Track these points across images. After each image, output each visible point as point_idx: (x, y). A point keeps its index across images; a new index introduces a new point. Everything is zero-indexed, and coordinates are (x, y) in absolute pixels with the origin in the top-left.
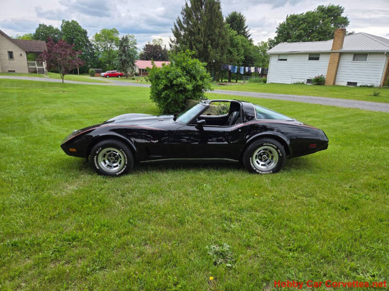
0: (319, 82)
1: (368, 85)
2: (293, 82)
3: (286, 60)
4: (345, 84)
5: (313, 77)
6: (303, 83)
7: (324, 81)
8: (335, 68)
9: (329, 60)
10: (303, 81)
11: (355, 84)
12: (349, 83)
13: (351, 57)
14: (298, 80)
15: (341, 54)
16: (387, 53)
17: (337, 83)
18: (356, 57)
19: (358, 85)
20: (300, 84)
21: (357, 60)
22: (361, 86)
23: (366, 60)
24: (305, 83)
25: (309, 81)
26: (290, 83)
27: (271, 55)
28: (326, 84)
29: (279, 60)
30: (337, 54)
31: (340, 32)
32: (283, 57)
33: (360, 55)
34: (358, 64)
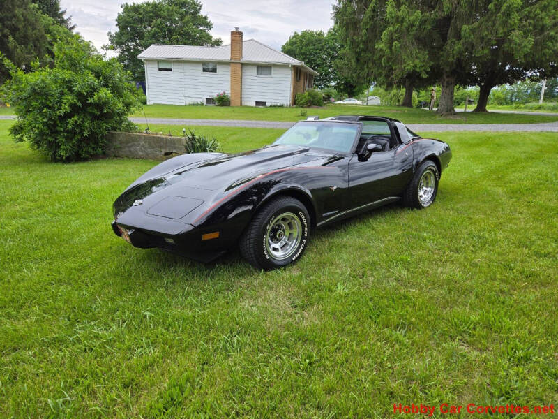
0: (223, 101)
1: (279, 104)
2: (187, 103)
3: (171, 70)
4: (254, 104)
5: (214, 96)
6: (202, 104)
7: (230, 102)
8: (238, 82)
9: (230, 73)
10: (201, 100)
11: (264, 104)
12: (258, 103)
13: (254, 70)
14: (194, 100)
15: (243, 65)
16: (292, 66)
17: (244, 103)
18: (260, 70)
19: (268, 104)
20: (198, 105)
21: (261, 74)
22: (271, 106)
23: (270, 74)
24: (205, 104)
25: (209, 101)
26: (183, 104)
27: (147, 60)
28: (232, 104)
29: (160, 69)
30: (239, 66)
31: (237, 36)
32: (165, 66)
33: (263, 68)
34: (263, 79)
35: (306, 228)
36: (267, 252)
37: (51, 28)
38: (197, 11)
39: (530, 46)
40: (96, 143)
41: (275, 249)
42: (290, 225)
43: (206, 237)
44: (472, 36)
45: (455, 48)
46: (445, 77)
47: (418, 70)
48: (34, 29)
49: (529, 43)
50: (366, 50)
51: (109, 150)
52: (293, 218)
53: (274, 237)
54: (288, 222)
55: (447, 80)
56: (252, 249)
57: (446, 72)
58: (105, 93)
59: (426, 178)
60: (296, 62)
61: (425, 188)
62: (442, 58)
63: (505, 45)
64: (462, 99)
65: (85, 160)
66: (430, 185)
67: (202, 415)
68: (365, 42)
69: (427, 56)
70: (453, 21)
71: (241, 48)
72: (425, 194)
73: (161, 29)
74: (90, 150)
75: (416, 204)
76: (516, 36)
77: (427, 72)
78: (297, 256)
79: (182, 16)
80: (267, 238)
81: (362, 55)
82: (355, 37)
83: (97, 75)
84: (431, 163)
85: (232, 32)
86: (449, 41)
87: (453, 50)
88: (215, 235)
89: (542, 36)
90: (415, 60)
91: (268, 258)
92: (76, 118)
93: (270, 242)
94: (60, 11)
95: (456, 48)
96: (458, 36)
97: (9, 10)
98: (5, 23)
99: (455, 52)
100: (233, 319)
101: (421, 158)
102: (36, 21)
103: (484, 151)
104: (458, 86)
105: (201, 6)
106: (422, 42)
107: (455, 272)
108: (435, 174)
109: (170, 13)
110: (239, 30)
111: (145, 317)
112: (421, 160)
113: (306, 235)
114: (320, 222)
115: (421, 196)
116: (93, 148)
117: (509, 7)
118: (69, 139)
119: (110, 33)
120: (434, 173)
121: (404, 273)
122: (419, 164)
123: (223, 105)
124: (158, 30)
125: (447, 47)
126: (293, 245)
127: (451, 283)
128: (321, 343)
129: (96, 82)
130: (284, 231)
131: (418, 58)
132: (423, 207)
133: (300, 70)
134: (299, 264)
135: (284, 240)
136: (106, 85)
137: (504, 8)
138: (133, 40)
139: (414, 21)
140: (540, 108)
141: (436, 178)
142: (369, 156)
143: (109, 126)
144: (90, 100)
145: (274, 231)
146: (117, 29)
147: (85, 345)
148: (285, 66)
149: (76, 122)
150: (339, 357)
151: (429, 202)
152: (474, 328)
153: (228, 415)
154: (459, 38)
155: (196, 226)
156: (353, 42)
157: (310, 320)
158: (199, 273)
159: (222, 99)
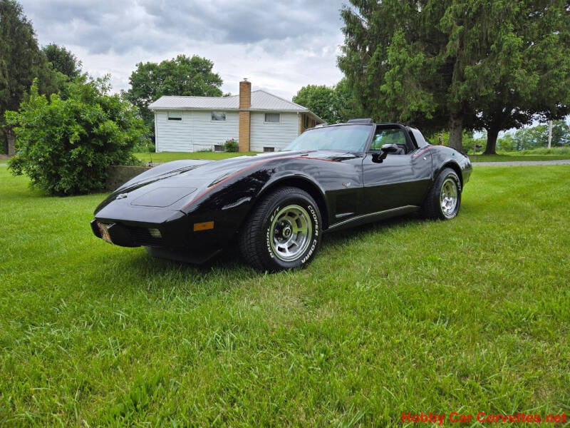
0: (231, 148)
2: (195, 150)
3: (180, 119)
4: (262, 150)
5: (223, 142)
6: (211, 151)
7: (238, 148)
8: (247, 130)
9: (238, 121)
10: (210, 147)
11: (272, 149)
12: (266, 149)
13: (262, 118)
14: (202, 147)
15: (251, 113)
16: (300, 113)
17: (252, 149)
18: (268, 117)
19: (276, 150)
20: (206, 151)
21: (269, 121)
23: (279, 121)
24: (213, 150)
25: (217, 147)
26: (192, 151)
27: (157, 111)
28: (241, 149)
29: (170, 119)
30: (246, 113)
31: (245, 86)
32: (175, 115)
33: (271, 115)
34: (271, 126)
35: (317, 226)
36: (271, 249)
37: (65, 84)
38: (209, 70)
39: (536, 82)
40: (97, 177)
41: (281, 249)
42: (298, 223)
43: (198, 227)
44: (476, 76)
45: (459, 89)
46: (452, 119)
47: (423, 110)
48: (48, 85)
49: (534, 79)
50: (371, 95)
51: (111, 184)
52: (301, 213)
53: (280, 235)
54: (296, 218)
55: (454, 122)
56: (253, 245)
57: (453, 114)
58: (111, 125)
59: (447, 188)
60: (304, 109)
61: (446, 198)
62: (448, 100)
63: (509, 83)
64: (469, 148)
65: (84, 193)
66: (452, 194)
67: (174, 423)
68: (370, 87)
69: (432, 98)
70: (456, 65)
71: (250, 97)
72: (447, 206)
73: (172, 85)
74: (90, 183)
75: (438, 215)
76: (519, 74)
77: (432, 114)
78: (307, 258)
79: (193, 73)
80: (270, 232)
81: (369, 99)
82: (361, 83)
83: (105, 108)
84: (451, 172)
85: (241, 83)
86: (454, 84)
87: (458, 91)
88: (210, 225)
89: (546, 75)
90: (420, 101)
91: (272, 257)
92: (80, 148)
93: (276, 241)
94: (76, 70)
95: (462, 88)
96: (463, 79)
97: (25, 68)
98: (21, 79)
99: (460, 93)
100: (227, 316)
101: (440, 165)
102: (51, 77)
103: (501, 178)
104: (465, 131)
105: (212, 65)
106: (427, 85)
107: (496, 267)
108: (457, 185)
109: (182, 71)
110: (248, 80)
111: (117, 317)
112: (440, 167)
113: (317, 234)
114: (332, 224)
115: (444, 208)
116: (93, 182)
117: (510, 46)
118: (71, 170)
119: (122, 90)
120: (456, 182)
121: (435, 271)
122: (438, 173)
123: (232, 152)
124: (169, 86)
125: (453, 88)
126: (304, 244)
127: (494, 279)
128: (340, 337)
129: (103, 115)
130: (291, 228)
131: (423, 99)
132: (447, 219)
133: (308, 118)
134: (310, 267)
135: (291, 240)
136: (113, 119)
137: (505, 47)
138: (144, 97)
139: (417, 62)
140: (549, 152)
141: (458, 188)
142: (384, 156)
143: (111, 159)
144: (95, 130)
145: (279, 228)
146: (131, 87)
147: (34, 346)
148: (292, 113)
149: (80, 152)
150: (365, 352)
151: (452, 214)
152: (535, 319)
153: (211, 421)
154: (463, 80)
155: (187, 212)
156: (359, 87)
157: (325, 316)
158: (190, 276)
159: (231, 145)
